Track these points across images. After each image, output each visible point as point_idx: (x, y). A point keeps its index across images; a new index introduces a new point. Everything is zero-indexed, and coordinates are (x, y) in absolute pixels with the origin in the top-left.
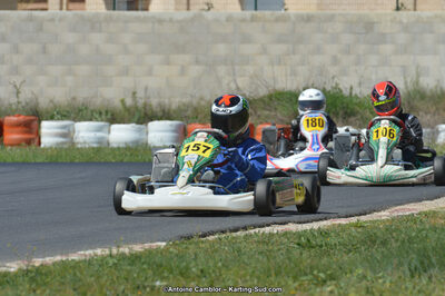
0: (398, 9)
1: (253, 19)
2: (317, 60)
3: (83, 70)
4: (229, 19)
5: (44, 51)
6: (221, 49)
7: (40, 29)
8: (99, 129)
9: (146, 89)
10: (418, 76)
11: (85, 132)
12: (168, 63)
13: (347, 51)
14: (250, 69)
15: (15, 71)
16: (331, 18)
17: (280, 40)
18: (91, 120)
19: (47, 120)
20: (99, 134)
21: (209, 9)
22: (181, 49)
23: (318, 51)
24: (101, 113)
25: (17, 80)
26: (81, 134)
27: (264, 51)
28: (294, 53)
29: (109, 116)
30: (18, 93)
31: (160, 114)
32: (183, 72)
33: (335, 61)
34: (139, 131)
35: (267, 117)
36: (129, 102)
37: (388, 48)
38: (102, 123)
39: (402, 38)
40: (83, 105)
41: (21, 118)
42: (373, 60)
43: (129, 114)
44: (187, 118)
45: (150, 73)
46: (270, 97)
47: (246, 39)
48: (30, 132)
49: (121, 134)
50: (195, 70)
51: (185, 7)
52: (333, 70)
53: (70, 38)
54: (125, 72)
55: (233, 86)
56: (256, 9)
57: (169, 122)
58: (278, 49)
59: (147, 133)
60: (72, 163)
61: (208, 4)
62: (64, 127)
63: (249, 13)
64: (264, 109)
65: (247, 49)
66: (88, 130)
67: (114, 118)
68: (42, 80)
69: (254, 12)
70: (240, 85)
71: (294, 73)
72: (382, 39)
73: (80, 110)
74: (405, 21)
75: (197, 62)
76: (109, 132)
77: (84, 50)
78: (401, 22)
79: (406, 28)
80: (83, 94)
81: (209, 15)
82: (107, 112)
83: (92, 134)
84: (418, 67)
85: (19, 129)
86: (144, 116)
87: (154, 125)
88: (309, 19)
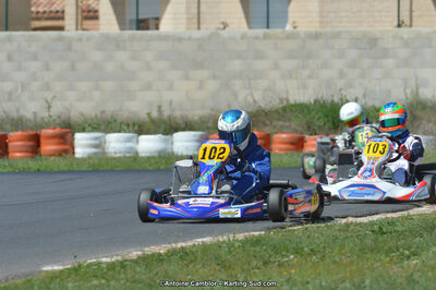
0: (399, 26)
1: (266, 37)
2: (326, 74)
3: (109, 85)
4: (243, 37)
5: (73, 68)
6: (237, 65)
7: (69, 48)
8: (129, 140)
9: (171, 103)
10: (417, 89)
11: (116, 143)
12: (187, 78)
13: (352, 65)
14: (263, 84)
15: (47, 87)
16: (337, 35)
17: (291, 55)
18: (120, 132)
19: (79, 132)
20: (129, 145)
21: (224, 28)
22: (198, 65)
23: (326, 65)
24: (128, 125)
25: (49, 96)
26: (112, 145)
27: (276, 66)
28: (303, 68)
29: (136, 128)
30: (49, 107)
31: (184, 126)
32: (201, 86)
33: (342, 74)
34: (165, 141)
35: (282, 126)
36: (155, 114)
37: (390, 62)
38: (131, 135)
39: (403, 53)
40: (112, 117)
41: (58, 131)
42: (377, 73)
43: (155, 125)
44: (208, 128)
45: (171, 88)
46: (284, 109)
47: (259, 56)
48: (64, 143)
49: (148, 144)
50: (212, 85)
51: (196, 26)
52: (341, 83)
53: (97, 56)
54: (148, 87)
55: (250, 99)
56: (268, 27)
57: (192, 133)
58: (290, 64)
59: (172, 143)
60: (112, 171)
61: (223, 23)
62: (96, 138)
63: (260, 32)
64: (279, 120)
65: (260, 65)
66: (118, 141)
67: (141, 129)
68: (71, 95)
69: (267, 30)
70: (256, 98)
71: (305, 87)
72: (385, 54)
73: (110, 123)
74: (406, 36)
75: (214, 77)
76: (138, 142)
77: (110, 67)
78: (402, 38)
79: (406, 44)
80: (111, 108)
81: (225, 33)
82: (134, 125)
83: (123, 145)
84: (417, 78)
85: (56, 140)
86: (169, 127)
87: (179, 136)
88: (317, 36)
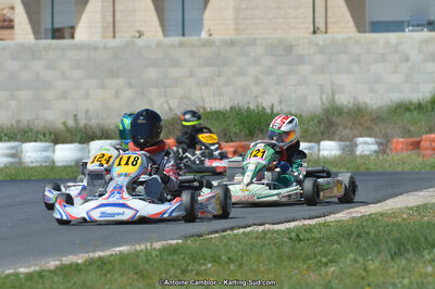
0: (314, 32)
1: (181, 45)
2: (241, 81)
3: (25, 95)
4: (159, 45)
6: (152, 73)
8: (45, 150)
9: (87, 111)
10: (333, 94)
11: (32, 152)
12: (103, 87)
13: (269, 72)
14: (180, 91)
16: (252, 42)
17: (207, 63)
18: (36, 141)
20: (45, 154)
21: (140, 36)
22: (114, 74)
23: (242, 72)
24: (44, 135)
26: (29, 154)
27: (191, 74)
28: (219, 75)
29: (52, 137)
31: (99, 134)
32: (117, 95)
33: (257, 82)
34: (82, 150)
36: (71, 123)
37: (305, 69)
38: (47, 144)
39: (319, 59)
40: (28, 126)
42: (293, 79)
43: (72, 135)
45: (87, 96)
47: (175, 63)
49: (65, 153)
50: (128, 93)
51: (111, 34)
52: (256, 90)
53: (12, 65)
54: (64, 95)
55: (166, 107)
56: (183, 35)
57: (108, 141)
58: (206, 71)
59: (89, 152)
61: (138, 32)
62: (13, 148)
63: (176, 40)
65: (176, 72)
66: (34, 150)
67: (57, 139)
69: (182, 38)
70: (172, 106)
71: (221, 94)
72: (301, 60)
73: (26, 132)
74: (321, 43)
75: (130, 85)
76: (54, 152)
77: (26, 76)
78: (317, 45)
79: (322, 50)
80: (26, 117)
81: (140, 42)
82: (50, 134)
83: (39, 154)
84: (333, 84)
86: (85, 136)
87: (95, 145)
88: (232, 43)
